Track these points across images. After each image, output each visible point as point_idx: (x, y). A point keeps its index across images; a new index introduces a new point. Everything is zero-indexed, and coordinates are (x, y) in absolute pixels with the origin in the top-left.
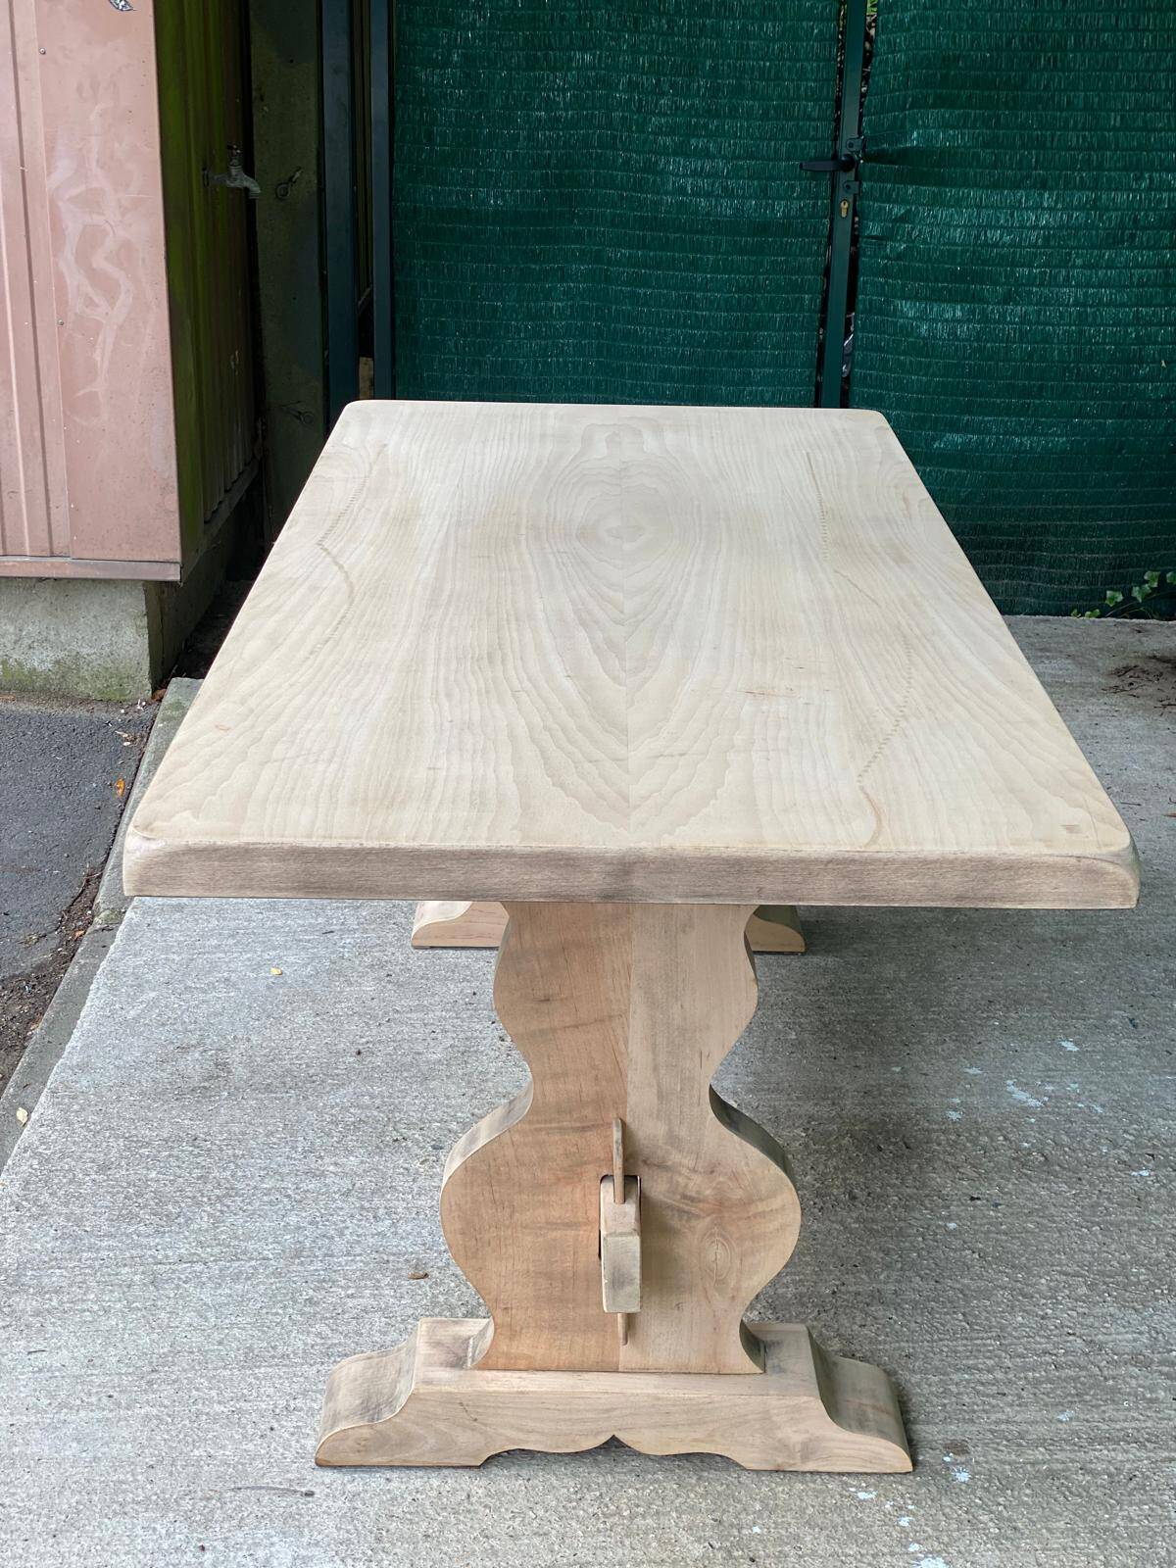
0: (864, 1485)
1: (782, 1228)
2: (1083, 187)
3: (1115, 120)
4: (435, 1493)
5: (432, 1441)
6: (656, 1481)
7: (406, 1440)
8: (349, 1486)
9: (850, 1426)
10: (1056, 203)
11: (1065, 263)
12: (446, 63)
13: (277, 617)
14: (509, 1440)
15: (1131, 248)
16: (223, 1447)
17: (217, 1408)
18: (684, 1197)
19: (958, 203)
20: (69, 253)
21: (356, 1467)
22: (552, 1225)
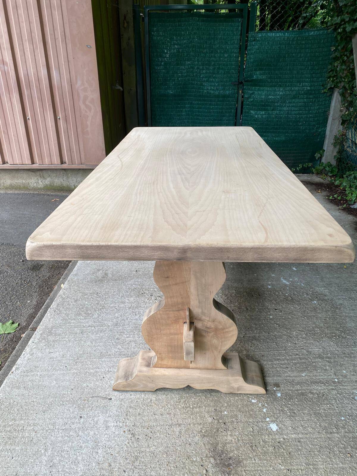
0: (253, 397)
1: (233, 335)
2: (288, 86)
3: (295, 72)
4: (142, 399)
5: (142, 386)
6: (200, 396)
7: (135, 385)
8: (121, 397)
9: (250, 383)
10: (283, 89)
11: (285, 102)
12: (161, 65)
13: (101, 173)
14: (162, 386)
15: (298, 99)
16: (91, 383)
17: (91, 371)
18: (206, 327)
19: (263, 90)
20: (81, 102)
21: (123, 391)
22: (171, 334)
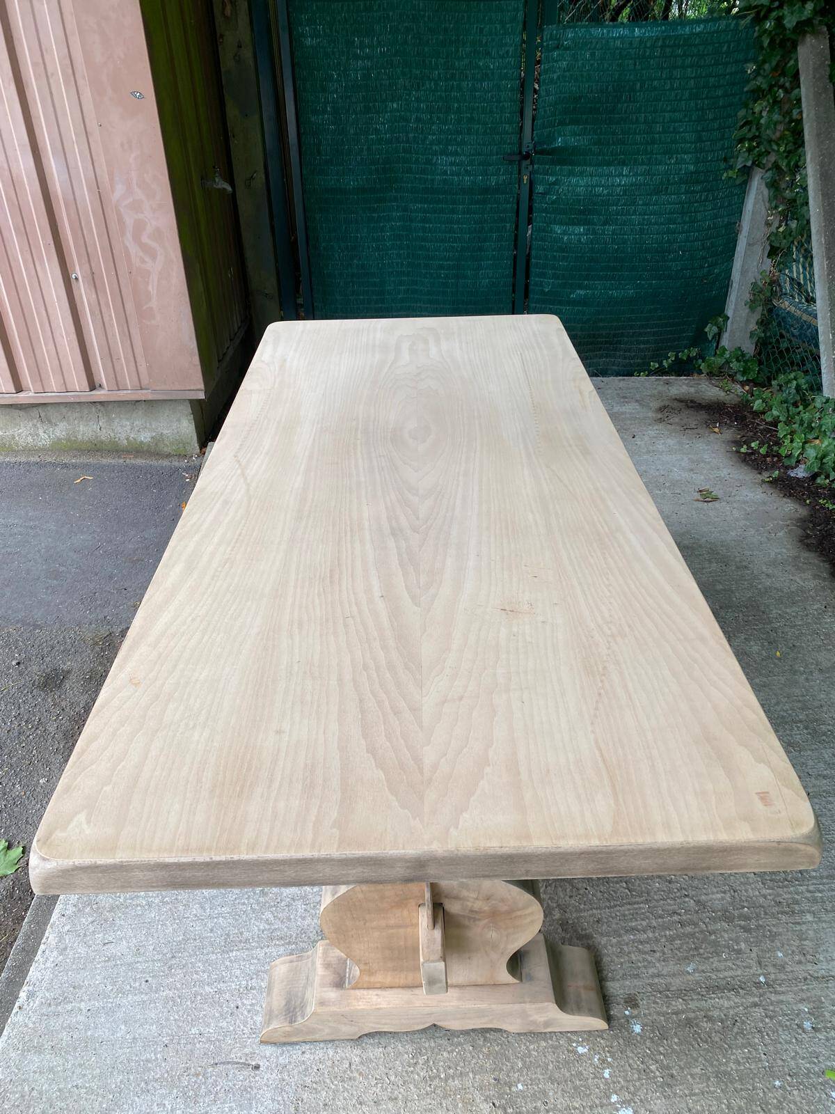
0: (580, 1040)
1: (532, 922)
2: (643, 163)
4: (330, 1062)
5: (327, 1031)
6: (460, 1044)
7: (312, 1031)
8: (280, 1059)
9: (572, 1010)
10: (630, 173)
11: (634, 203)
14: (375, 1028)
15: (666, 195)
17: (208, 989)
18: (472, 911)
19: (581, 174)
20: (129, 236)
21: (285, 1044)
22: (388, 927)
